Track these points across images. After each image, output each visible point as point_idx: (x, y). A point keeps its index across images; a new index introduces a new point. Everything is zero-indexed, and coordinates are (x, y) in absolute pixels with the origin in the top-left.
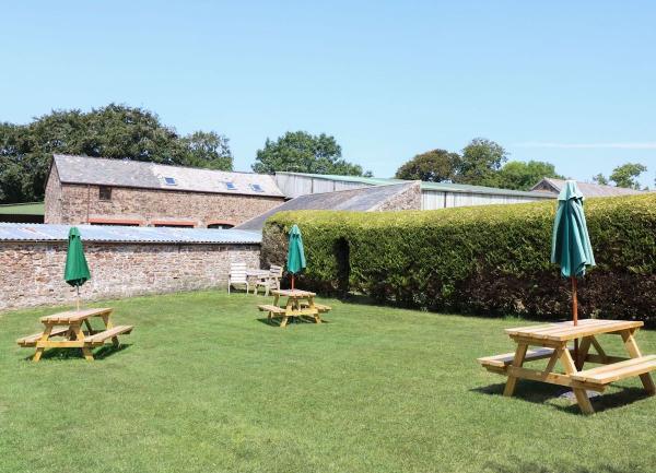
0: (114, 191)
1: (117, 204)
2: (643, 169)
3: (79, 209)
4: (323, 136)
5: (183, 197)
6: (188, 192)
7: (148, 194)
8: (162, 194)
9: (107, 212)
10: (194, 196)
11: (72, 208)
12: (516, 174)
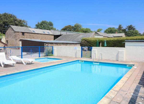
0: (25, 33)
1: (25, 36)
2: (102, 29)
3: (19, 37)
4: (50, 22)
5: (37, 35)
6: (38, 34)
7: (31, 34)
8: (33, 34)
9: (24, 38)
10: (39, 35)
11: (17, 37)
12: (84, 30)
